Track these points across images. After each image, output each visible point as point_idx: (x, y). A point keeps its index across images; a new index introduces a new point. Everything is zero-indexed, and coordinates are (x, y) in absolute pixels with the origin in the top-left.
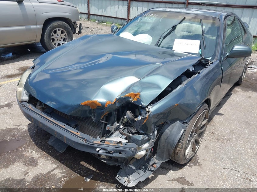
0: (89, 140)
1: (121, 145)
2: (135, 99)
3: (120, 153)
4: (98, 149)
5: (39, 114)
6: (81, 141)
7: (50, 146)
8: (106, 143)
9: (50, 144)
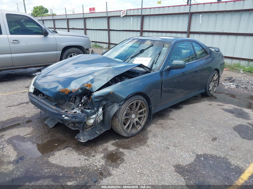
0: (59, 111)
1: (76, 114)
2: (90, 88)
3: (76, 119)
4: (63, 116)
5: (37, 99)
6: (55, 112)
7: (45, 124)
8: (68, 112)
9: (46, 123)
